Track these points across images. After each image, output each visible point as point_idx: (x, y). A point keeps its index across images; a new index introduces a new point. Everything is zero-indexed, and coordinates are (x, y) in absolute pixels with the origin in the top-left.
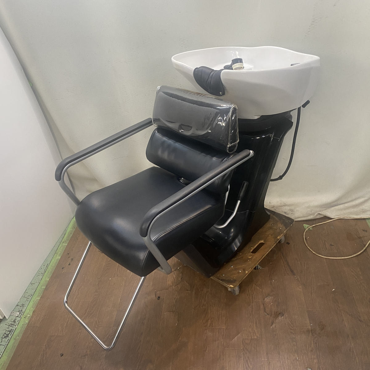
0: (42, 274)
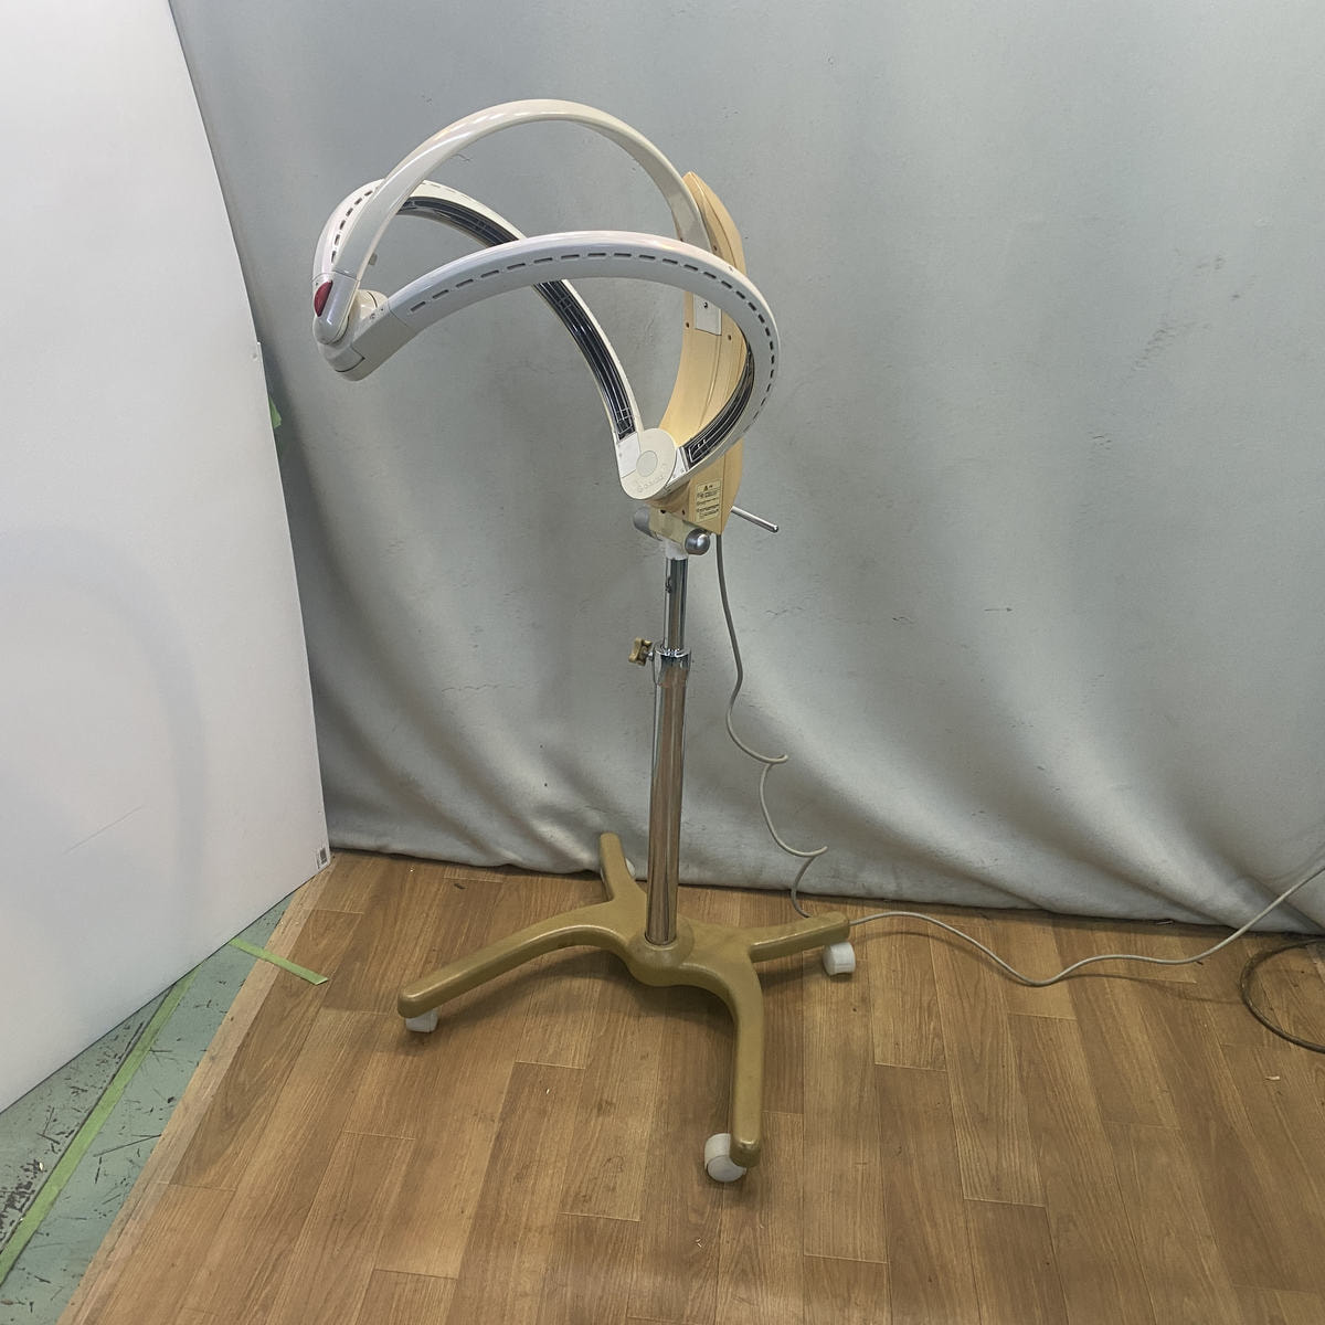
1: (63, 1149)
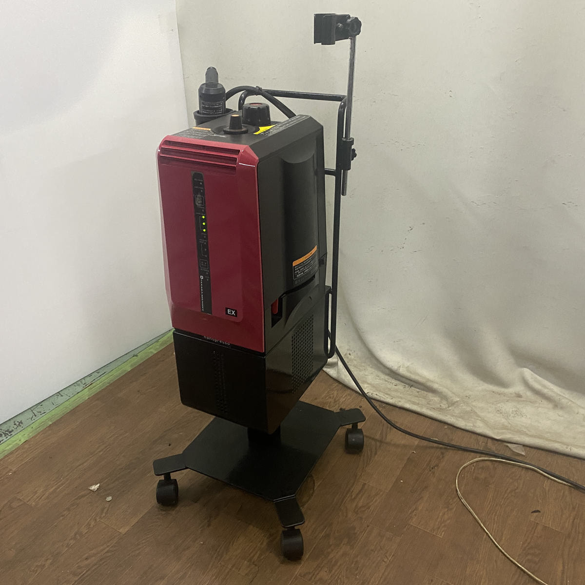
0: (84, 386)
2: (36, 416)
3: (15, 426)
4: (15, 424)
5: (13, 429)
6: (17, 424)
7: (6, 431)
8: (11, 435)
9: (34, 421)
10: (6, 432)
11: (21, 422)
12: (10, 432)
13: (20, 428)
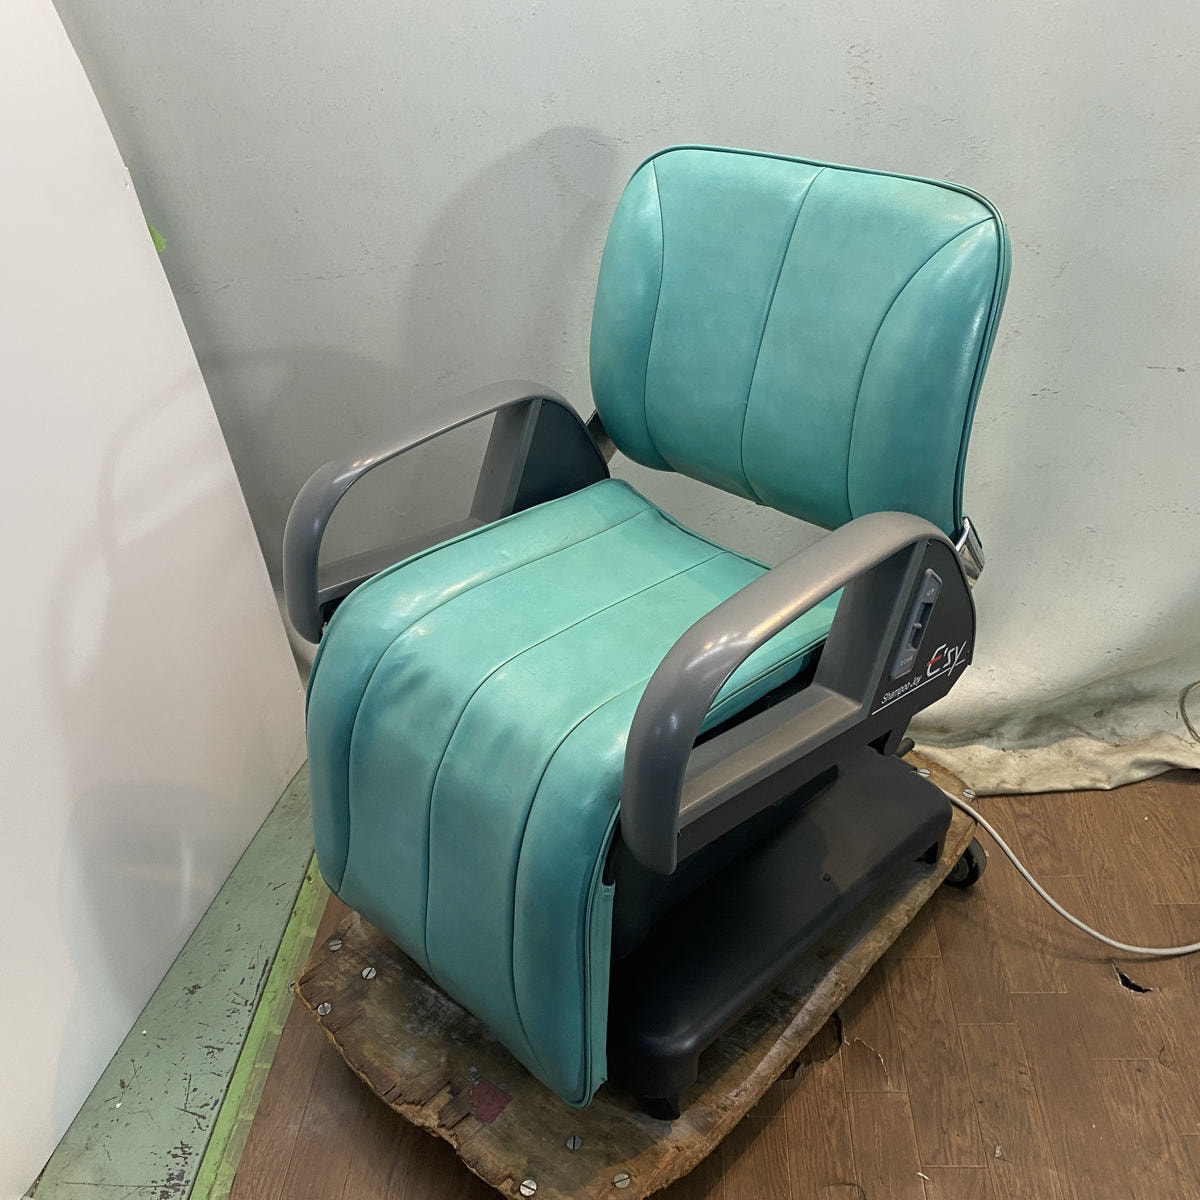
0: (248, 1007)
1: (211, 1126)
2: (204, 1118)
3: (181, 1161)
4: (175, 1156)
5: (180, 1168)
6: (179, 1152)
7: (168, 1180)
8: (187, 1182)
9: (209, 1130)
10: (172, 1182)
11: (183, 1146)
12: (181, 1176)
13: (194, 1160)
